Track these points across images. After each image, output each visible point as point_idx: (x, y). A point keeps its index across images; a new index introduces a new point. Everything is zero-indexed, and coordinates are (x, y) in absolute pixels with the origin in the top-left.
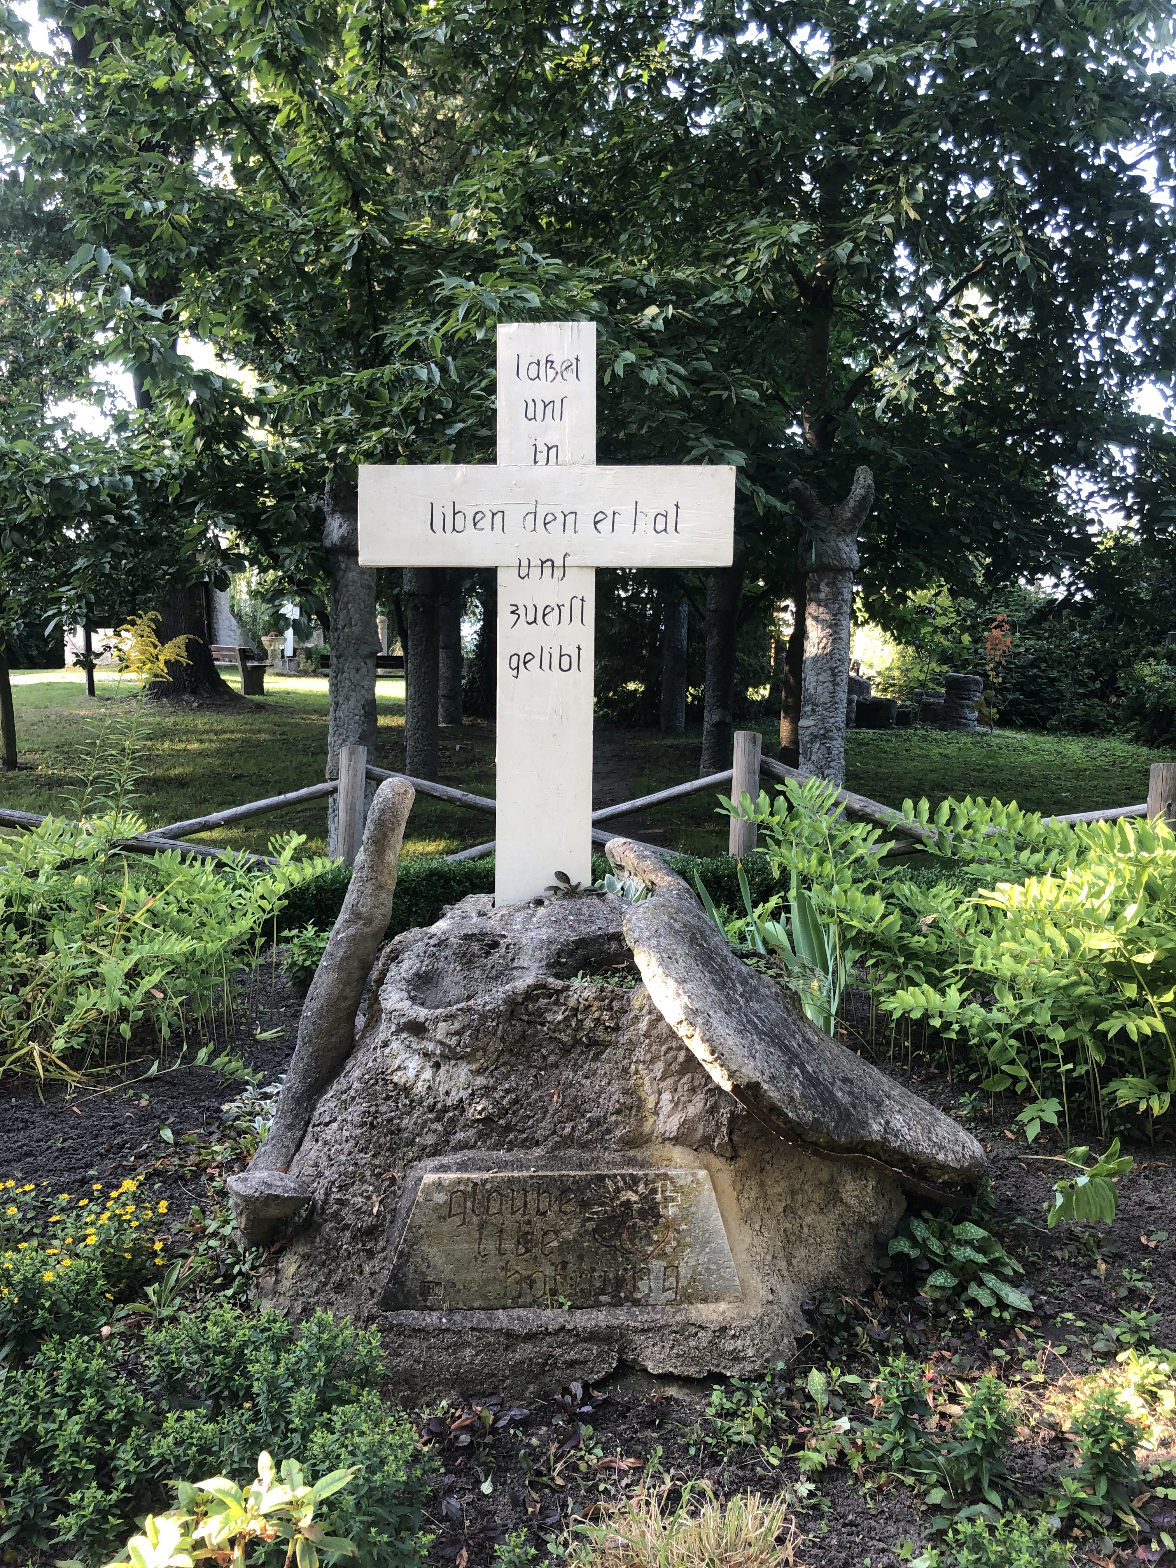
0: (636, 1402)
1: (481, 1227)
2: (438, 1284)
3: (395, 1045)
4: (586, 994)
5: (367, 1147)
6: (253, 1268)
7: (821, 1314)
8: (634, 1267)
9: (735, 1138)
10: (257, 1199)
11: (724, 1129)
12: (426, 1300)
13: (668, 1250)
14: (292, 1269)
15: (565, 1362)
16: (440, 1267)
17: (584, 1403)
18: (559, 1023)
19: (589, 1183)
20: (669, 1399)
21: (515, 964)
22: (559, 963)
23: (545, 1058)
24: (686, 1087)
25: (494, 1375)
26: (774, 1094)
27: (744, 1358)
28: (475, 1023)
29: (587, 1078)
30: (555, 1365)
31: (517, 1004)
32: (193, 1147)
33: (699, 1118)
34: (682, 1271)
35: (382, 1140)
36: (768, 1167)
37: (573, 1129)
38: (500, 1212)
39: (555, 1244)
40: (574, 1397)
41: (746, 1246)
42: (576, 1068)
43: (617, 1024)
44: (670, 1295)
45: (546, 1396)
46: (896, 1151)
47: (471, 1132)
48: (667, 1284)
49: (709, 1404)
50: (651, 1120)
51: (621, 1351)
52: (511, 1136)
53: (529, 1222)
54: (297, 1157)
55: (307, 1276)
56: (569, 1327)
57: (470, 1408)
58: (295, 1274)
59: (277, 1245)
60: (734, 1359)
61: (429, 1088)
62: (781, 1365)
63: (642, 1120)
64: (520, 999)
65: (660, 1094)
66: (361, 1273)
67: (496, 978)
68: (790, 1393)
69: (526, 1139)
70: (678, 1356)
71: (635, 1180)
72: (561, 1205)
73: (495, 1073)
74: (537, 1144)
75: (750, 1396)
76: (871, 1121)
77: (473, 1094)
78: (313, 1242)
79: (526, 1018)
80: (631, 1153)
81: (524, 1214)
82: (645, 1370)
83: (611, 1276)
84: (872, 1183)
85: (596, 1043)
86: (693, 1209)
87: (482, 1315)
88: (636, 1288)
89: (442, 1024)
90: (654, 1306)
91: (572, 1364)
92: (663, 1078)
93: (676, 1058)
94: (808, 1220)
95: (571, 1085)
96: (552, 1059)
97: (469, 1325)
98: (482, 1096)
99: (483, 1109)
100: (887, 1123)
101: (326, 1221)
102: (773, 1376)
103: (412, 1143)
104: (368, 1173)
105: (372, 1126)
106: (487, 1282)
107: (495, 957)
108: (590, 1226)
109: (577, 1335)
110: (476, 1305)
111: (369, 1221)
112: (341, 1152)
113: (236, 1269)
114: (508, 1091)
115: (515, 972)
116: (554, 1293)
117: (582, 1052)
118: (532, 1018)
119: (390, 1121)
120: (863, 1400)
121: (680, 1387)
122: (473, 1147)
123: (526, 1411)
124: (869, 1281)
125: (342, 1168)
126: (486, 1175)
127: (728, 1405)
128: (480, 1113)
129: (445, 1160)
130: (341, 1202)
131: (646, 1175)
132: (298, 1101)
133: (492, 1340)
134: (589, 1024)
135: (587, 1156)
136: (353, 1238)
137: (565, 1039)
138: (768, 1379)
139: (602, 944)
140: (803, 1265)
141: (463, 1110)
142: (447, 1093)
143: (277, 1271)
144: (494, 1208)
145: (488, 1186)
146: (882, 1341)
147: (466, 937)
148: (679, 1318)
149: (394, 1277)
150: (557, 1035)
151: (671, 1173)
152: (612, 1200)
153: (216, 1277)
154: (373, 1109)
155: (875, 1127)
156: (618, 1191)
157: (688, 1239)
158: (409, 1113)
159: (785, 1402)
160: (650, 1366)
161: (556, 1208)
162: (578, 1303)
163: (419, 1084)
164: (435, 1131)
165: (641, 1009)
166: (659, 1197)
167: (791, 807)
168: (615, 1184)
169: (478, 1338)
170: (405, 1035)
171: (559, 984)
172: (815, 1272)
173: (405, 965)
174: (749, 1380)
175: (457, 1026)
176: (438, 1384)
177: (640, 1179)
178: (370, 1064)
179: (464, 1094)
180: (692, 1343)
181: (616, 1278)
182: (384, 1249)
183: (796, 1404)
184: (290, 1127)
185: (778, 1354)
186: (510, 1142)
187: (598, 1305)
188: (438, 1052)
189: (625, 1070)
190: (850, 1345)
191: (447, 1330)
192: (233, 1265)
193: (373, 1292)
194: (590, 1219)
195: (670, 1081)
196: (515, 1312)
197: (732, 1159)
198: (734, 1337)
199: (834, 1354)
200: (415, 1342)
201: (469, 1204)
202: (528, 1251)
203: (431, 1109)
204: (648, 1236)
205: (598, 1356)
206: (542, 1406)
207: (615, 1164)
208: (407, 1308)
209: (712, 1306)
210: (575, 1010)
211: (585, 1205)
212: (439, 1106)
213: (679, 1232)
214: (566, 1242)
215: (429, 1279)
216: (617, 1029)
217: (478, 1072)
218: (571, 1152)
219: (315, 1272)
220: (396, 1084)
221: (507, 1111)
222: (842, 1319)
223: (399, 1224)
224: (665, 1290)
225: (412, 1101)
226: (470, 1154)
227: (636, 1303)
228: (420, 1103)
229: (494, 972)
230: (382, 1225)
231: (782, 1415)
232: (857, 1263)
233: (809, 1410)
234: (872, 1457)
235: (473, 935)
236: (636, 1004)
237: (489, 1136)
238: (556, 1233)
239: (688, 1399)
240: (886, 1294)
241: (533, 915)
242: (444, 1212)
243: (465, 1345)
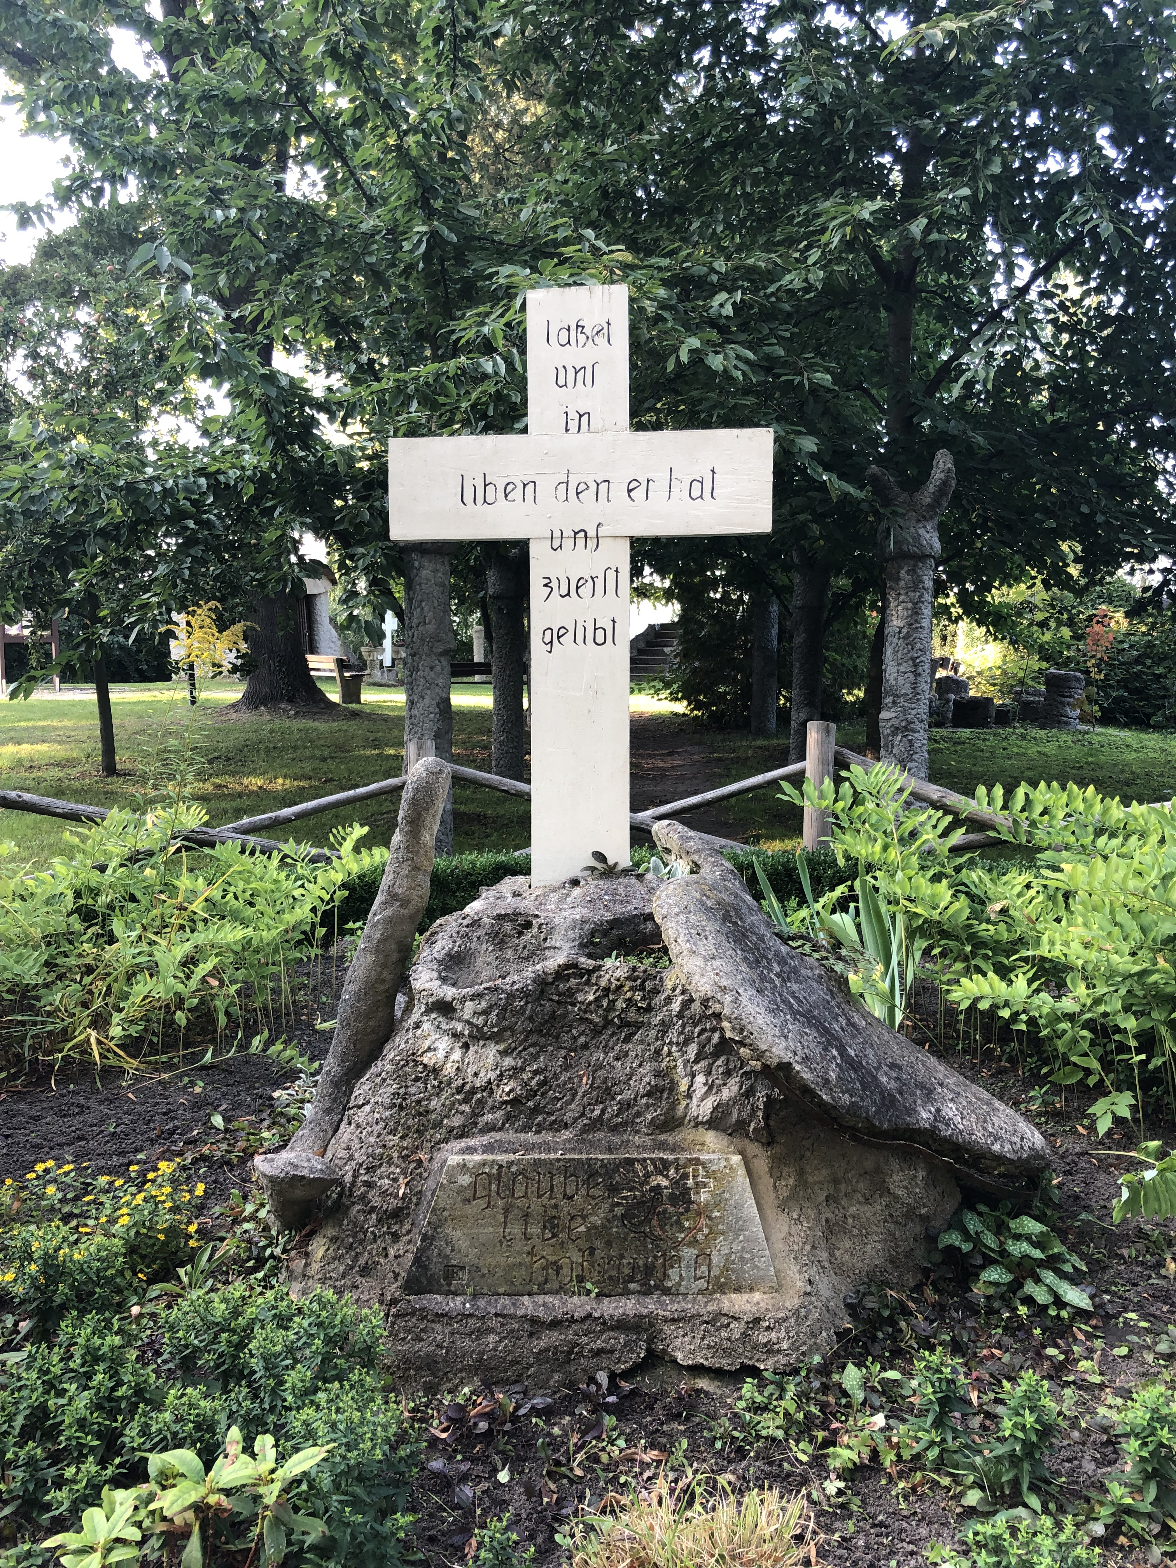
0: (665, 1393)
1: (506, 1211)
2: (462, 1268)
3: (426, 1026)
4: (618, 974)
5: (396, 1129)
6: (284, 1251)
7: (864, 1308)
8: (664, 1255)
9: (772, 1123)
10: (283, 1179)
11: (760, 1114)
12: (449, 1285)
13: (700, 1237)
14: (321, 1253)
15: (591, 1351)
16: (464, 1251)
17: (610, 1394)
18: (590, 1003)
19: (618, 1167)
20: (698, 1391)
21: (547, 944)
22: (592, 943)
23: (575, 1039)
24: (720, 1070)
25: (518, 1363)
26: (806, 1075)
27: (779, 1351)
28: (502, 1003)
29: (617, 1059)
30: (580, 1354)
31: (547, 984)
32: (243, 1134)
33: (733, 1101)
34: (715, 1259)
35: (410, 1122)
36: (808, 1154)
37: (603, 1111)
38: (525, 1196)
39: (582, 1229)
40: (599, 1386)
41: (783, 1235)
42: (606, 1049)
43: (649, 1005)
44: (702, 1284)
45: (571, 1385)
46: (947, 1140)
47: (500, 1114)
48: (699, 1273)
49: (740, 1398)
50: (684, 1104)
51: (650, 1341)
52: (540, 1118)
53: (556, 1206)
54: (333, 1141)
55: (334, 1259)
56: (596, 1315)
57: (493, 1395)
58: (323, 1257)
59: (308, 1228)
60: (768, 1352)
61: (458, 1069)
62: (817, 1359)
63: (674, 1105)
64: (550, 979)
65: (694, 1076)
66: (386, 1256)
67: (527, 958)
68: (825, 1388)
69: (555, 1121)
70: (709, 1347)
71: (666, 1164)
72: (588, 1189)
73: (524, 1054)
74: (566, 1126)
75: (783, 1390)
76: (919, 1109)
77: (501, 1075)
78: (341, 1225)
79: (556, 998)
80: (662, 1137)
81: (551, 1198)
82: (674, 1361)
83: (641, 1263)
84: (921, 1174)
85: (628, 1024)
86: (726, 1195)
87: (505, 1301)
88: (666, 1276)
89: (469, 1004)
90: (685, 1295)
91: (599, 1353)
92: (696, 1061)
93: (709, 1039)
94: (853, 1210)
95: (601, 1067)
96: (582, 1040)
97: (493, 1311)
98: (510, 1077)
99: (511, 1091)
100: (938, 1110)
101: (354, 1203)
102: (809, 1371)
103: (438, 1125)
104: (395, 1155)
105: (401, 1108)
106: (512, 1267)
107: (527, 937)
108: (618, 1211)
109: (604, 1323)
110: (501, 1290)
111: (395, 1203)
112: (370, 1134)
113: (268, 1252)
114: (536, 1073)
115: (547, 953)
116: (581, 1279)
117: (613, 1034)
118: (563, 999)
119: (418, 1102)
120: (904, 1398)
121: (712, 1379)
122: (500, 1129)
123: (549, 1400)
124: (920, 1276)
125: (370, 1150)
126: (511, 1157)
127: (759, 1399)
128: (508, 1094)
129: (471, 1142)
130: (369, 1185)
131: (677, 1159)
132: (336, 1085)
133: (516, 1326)
134: (620, 1004)
135: (616, 1139)
136: (379, 1220)
137: (597, 1020)
138: (803, 1373)
139: (637, 925)
140: (847, 1257)
141: (492, 1092)
142: (476, 1074)
143: (307, 1254)
144: (519, 1191)
145: (514, 1169)
146: (928, 1338)
147: (500, 917)
148: (710, 1308)
149: (417, 1260)
150: (588, 1016)
151: (703, 1157)
152: (642, 1185)
153: (249, 1259)
154: (402, 1091)
155: (924, 1115)
156: (647, 1175)
157: (720, 1227)
158: (438, 1095)
159: (820, 1397)
160: (679, 1356)
161: (583, 1191)
162: (606, 1291)
163: (449, 1065)
164: (463, 1113)
165: (674, 990)
166: (690, 1182)
167: (856, 794)
168: (645, 1168)
169: (502, 1325)
170: (434, 1015)
171: (591, 963)
172: (860, 1265)
173: (438, 946)
174: (784, 1374)
175: (484, 1004)
176: (461, 1370)
177: (671, 1163)
178: (403, 1046)
179: (492, 1075)
180: (724, 1334)
181: (646, 1265)
182: (409, 1232)
183: (831, 1400)
184: (328, 1111)
185: (815, 1348)
186: (538, 1125)
187: (626, 1293)
188: (466, 1032)
189: (658, 1052)
190: (894, 1340)
191: (471, 1315)
192: (265, 1248)
193: (396, 1275)
194: (618, 1204)
195: (703, 1064)
196: (541, 1299)
197: (769, 1144)
198: (768, 1328)
199: (876, 1350)
200: (438, 1327)
201: (494, 1187)
202: (554, 1236)
203: (459, 1090)
204: (678, 1222)
205: (625, 1345)
206: (567, 1395)
207: (645, 1148)
208: (430, 1292)
209: (746, 1296)
210: (607, 990)
211: (613, 1190)
212: (467, 1087)
213: (710, 1218)
214: (595, 1227)
215: (453, 1262)
216: (649, 1009)
217: (506, 1053)
218: (599, 1135)
219: (342, 1255)
220: (425, 1066)
221: (536, 1092)
222: (886, 1313)
223: (423, 1207)
224: (697, 1279)
225: (441, 1082)
226: (497, 1136)
227: (667, 1291)
228: (449, 1084)
229: (526, 952)
230: (408, 1208)
231: (815, 1410)
232: (906, 1257)
233: (845, 1406)
234: (906, 1455)
235: (506, 915)
236: (669, 984)
237: (516, 1118)
238: (584, 1218)
239: (719, 1392)
240: (936, 1290)
241: (568, 895)
242: (469, 1194)
243: (489, 1331)
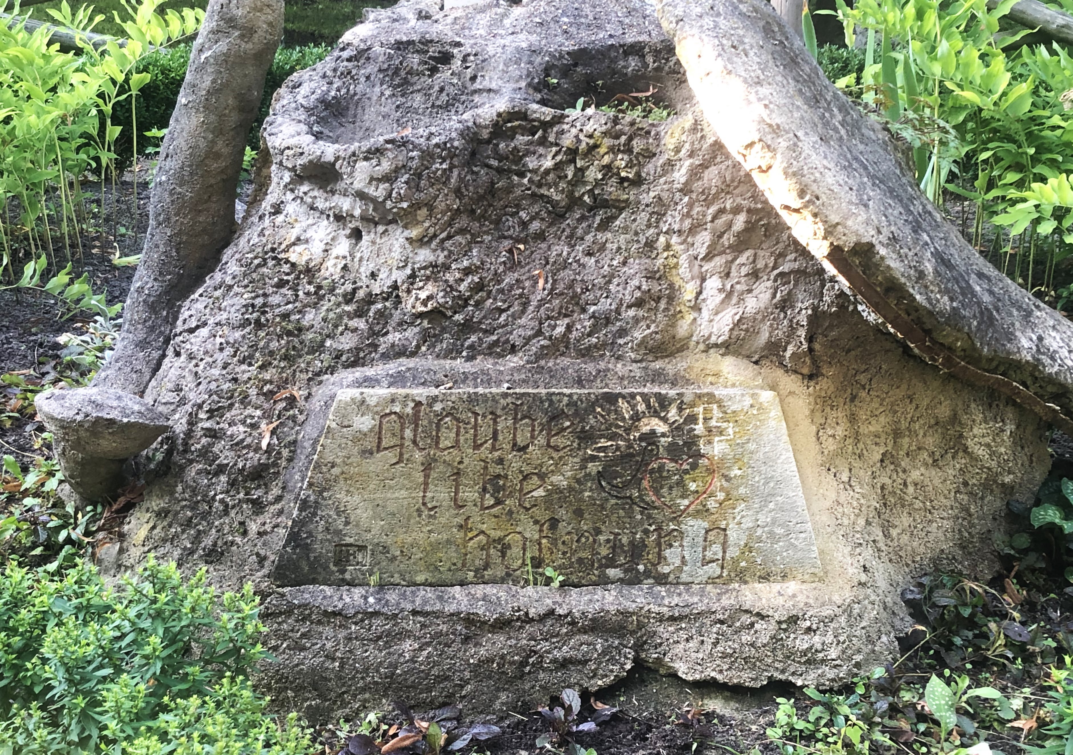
0: (661, 719)
1: (427, 467)
2: (362, 548)
3: (291, 208)
4: (589, 128)
5: (251, 356)
6: (87, 533)
7: (934, 605)
8: (660, 529)
9: (817, 346)
10: (81, 424)
11: (802, 333)
12: (343, 572)
13: (712, 504)
14: (143, 533)
15: (555, 661)
16: (364, 523)
17: (582, 718)
18: (547, 172)
19: (593, 405)
20: (710, 716)
21: (477, 86)
22: (546, 85)
23: (524, 225)
24: (744, 270)
25: (447, 678)
26: (894, 263)
27: (823, 661)
28: (414, 164)
29: (590, 254)
30: (538, 666)
31: (481, 142)
33: (761, 315)
34: (732, 535)
35: (274, 345)
36: (863, 394)
37: (569, 328)
38: (456, 445)
39: (540, 492)
40: (568, 710)
41: (828, 504)
42: (572, 240)
43: (638, 174)
44: (714, 570)
45: (526, 709)
46: (1051, 380)
47: (411, 333)
48: (709, 554)
49: (772, 724)
50: (689, 318)
51: (639, 647)
52: (474, 338)
53: (500, 461)
54: (153, 383)
55: (164, 540)
56: (561, 612)
57: (412, 724)
58: (147, 538)
59: (122, 501)
60: (808, 662)
61: (345, 268)
62: (879, 672)
63: (675, 317)
64: (485, 134)
65: (703, 280)
66: (245, 533)
67: (447, 107)
68: (894, 711)
69: (496, 343)
70: (725, 656)
71: (664, 402)
72: (549, 436)
73: (448, 244)
74: (513, 350)
75: (833, 712)
76: (1018, 334)
77: (413, 276)
78: (172, 493)
79: (495, 163)
80: (657, 365)
81: (494, 449)
82: (674, 676)
83: (625, 540)
84: (1010, 427)
85: (605, 204)
86: (752, 446)
87: (430, 593)
88: (661, 558)
89: (362, 165)
90: (688, 584)
91: (565, 664)
92: (708, 257)
93: (730, 225)
94: (915, 475)
95: (565, 265)
96: (535, 226)
97: (409, 607)
98: (428, 278)
99: (430, 298)
101: (191, 462)
102: (867, 687)
103: (318, 348)
104: (253, 392)
105: (259, 325)
106: (435, 547)
107: (444, 75)
108: (593, 467)
109: (573, 623)
110: (420, 578)
111: (254, 458)
112: (211, 366)
113: (63, 535)
114: (467, 271)
115: (476, 98)
116: (538, 563)
117: (583, 218)
118: (506, 165)
119: (285, 316)
120: (1003, 722)
121: (727, 699)
122: (413, 354)
123: (496, 729)
124: (997, 567)
125: (213, 386)
126: (433, 391)
127: (801, 725)
128: (425, 303)
129: (369, 372)
130: (213, 434)
131: (680, 395)
132: (152, 307)
133: (444, 628)
134: (593, 174)
135: (590, 367)
136: (232, 484)
137: (557, 197)
138: (860, 690)
139: (614, 61)
140: (905, 538)
141: (398, 300)
142: (373, 275)
143: (122, 537)
144: (446, 441)
145: (438, 407)
146: (1024, 644)
147: (400, 46)
148: (726, 601)
149: (293, 537)
150: (544, 191)
151: (719, 392)
152: (628, 430)
153: (34, 545)
154: (259, 301)
155: (1025, 343)
156: (636, 417)
157: (742, 490)
158: (315, 305)
159: (886, 721)
160: (682, 669)
161: (541, 440)
162: (574, 579)
163: (330, 263)
164: (355, 330)
165: (677, 150)
166: (699, 428)
168: (633, 407)
169: (423, 626)
170: (304, 189)
171: (547, 113)
172: (922, 549)
173: (304, 90)
174: (831, 690)
175: (386, 166)
176: (363, 690)
177: (673, 400)
178: (256, 239)
179: (400, 276)
180: (746, 638)
181: (632, 543)
182: (279, 499)
183: (904, 725)
185: (874, 658)
186: (471, 347)
187: (604, 582)
188: (357, 212)
189: (650, 245)
190: (977, 648)
191: (376, 614)
192: (58, 529)
193: (262, 560)
194: (593, 458)
195: (719, 261)
196: (479, 590)
197: (811, 377)
198: (809, 630)
199: (953, 659)
200: (328, 631)
201: (408, 433)
202: (498, 502)
203: (349, 298)
204: (681, 483)
205: (604, 653)
206: (520, 722)
207: (633, 380)
208: (313, 582)
209: (776, 587)
210: (573, 153)
211: (586, 438)
212: (361, 294)
213: (728, 478)
214: (557, 490)
215: (348, 540)
216: (638, 181)
217: (422, 242)
218: (565, 361)
219: (176, 535)
220: (293, 265)
221: (466, 301)
222: (966, 612)
223: (301, 461)
224: (706, 562)
225: (319, 287)
226: (410, 362)
227: (662, 580)
228: (332, 290)
229: (444, 97)
230: (275, 464)
231: (885, 740)
232: (982, 540)
233: (926, 733)
235: (410, 43)
236: (669, 142)
237: (438, 338)
238: (542, 477)
239: (739, 716)
240: (1022, 584)
241: (504, 15)
242: (370, 443)
243: (404, 635)
